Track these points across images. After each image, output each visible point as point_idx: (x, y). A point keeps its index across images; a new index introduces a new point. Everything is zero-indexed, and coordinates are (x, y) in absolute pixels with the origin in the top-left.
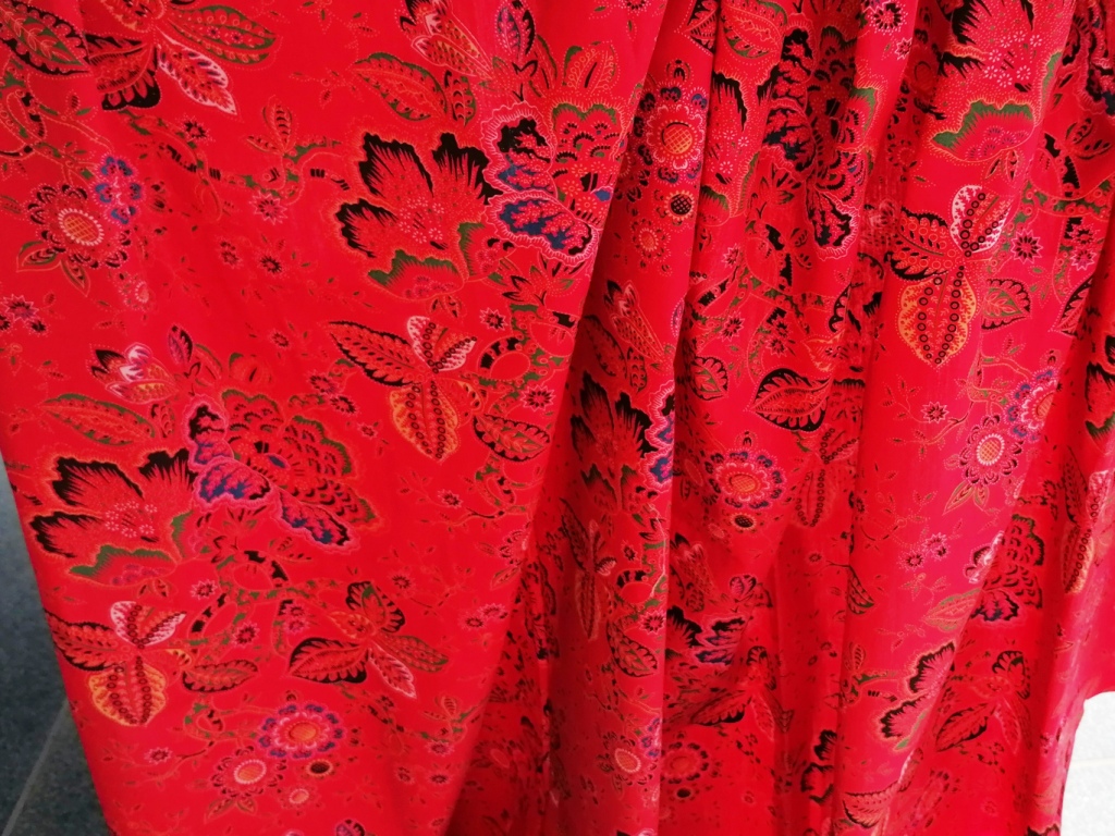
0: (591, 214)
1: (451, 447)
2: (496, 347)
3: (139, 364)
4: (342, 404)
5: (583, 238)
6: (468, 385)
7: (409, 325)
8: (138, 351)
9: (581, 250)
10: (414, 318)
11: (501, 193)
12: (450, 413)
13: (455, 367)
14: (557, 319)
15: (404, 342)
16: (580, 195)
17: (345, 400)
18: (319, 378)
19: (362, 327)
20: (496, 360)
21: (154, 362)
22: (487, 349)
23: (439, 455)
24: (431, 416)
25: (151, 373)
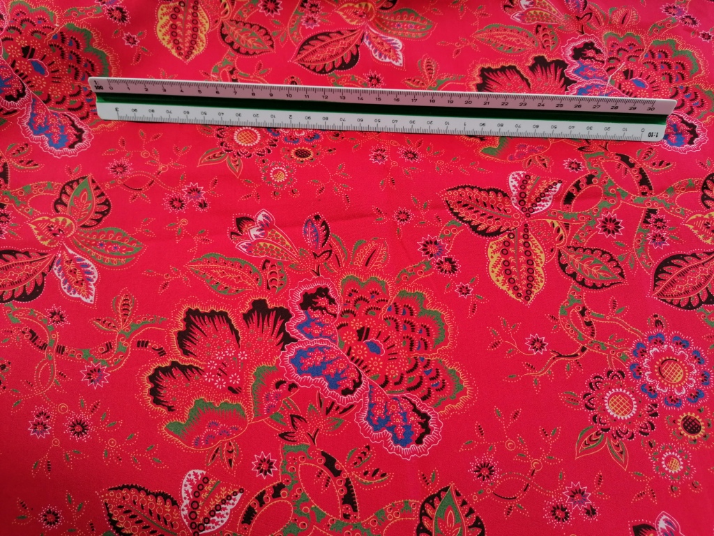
1: (540, 285)
2: (577, 186)
6: (555, 221)
7: (510, 179)
10: (514, 173)
11: (575, 82)
12: (538, 251)
13: (544, 209)
15: (505, 195)
19: (472, 188)
22: (570, 188)
23: (527, 298)
24: (523, 259)
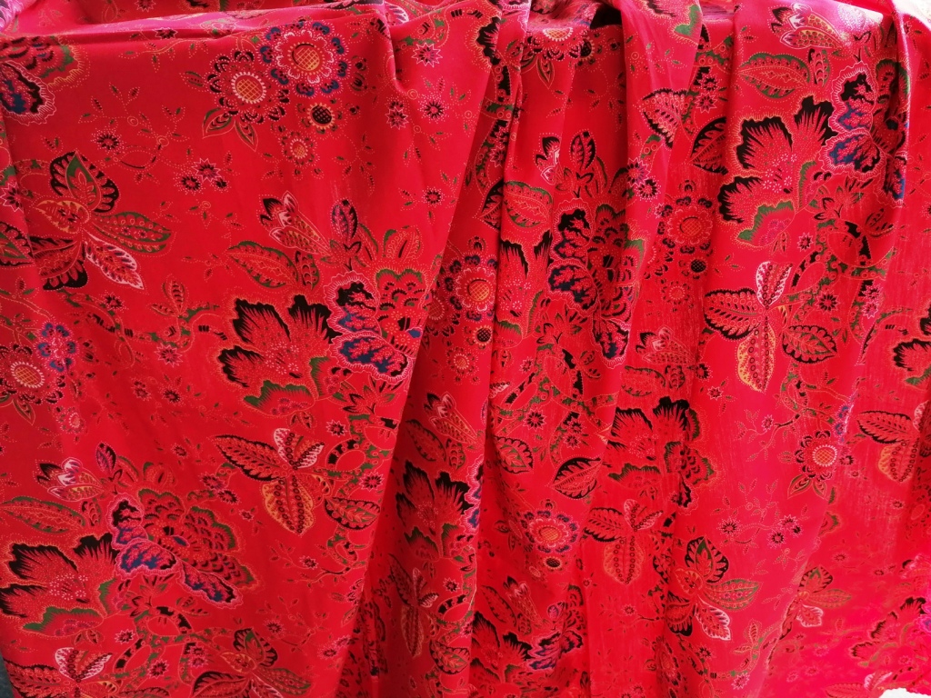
0: (406, 347)
1: (309, 523)
2: (339, 448)
3: (72, 473)
4: (227, 496)
5: (401, 364)
6: (320, 477)
7: (275, 436)
8: (72, 463)
9: (400, 373)
10: (278, 430)
11: (341, 334)
12: (307, 498)
13: (310, 465)
14: (384, 423)
15: (272, 448)
16: (398, 334)
17: (229, 493)
18: (210, 478)
19: (240, 439)
20: (340, 458)
21: (84, 470)
22: (332, 450)
23: (299, 530)
24: (293, 501)
25: (82, 479)
